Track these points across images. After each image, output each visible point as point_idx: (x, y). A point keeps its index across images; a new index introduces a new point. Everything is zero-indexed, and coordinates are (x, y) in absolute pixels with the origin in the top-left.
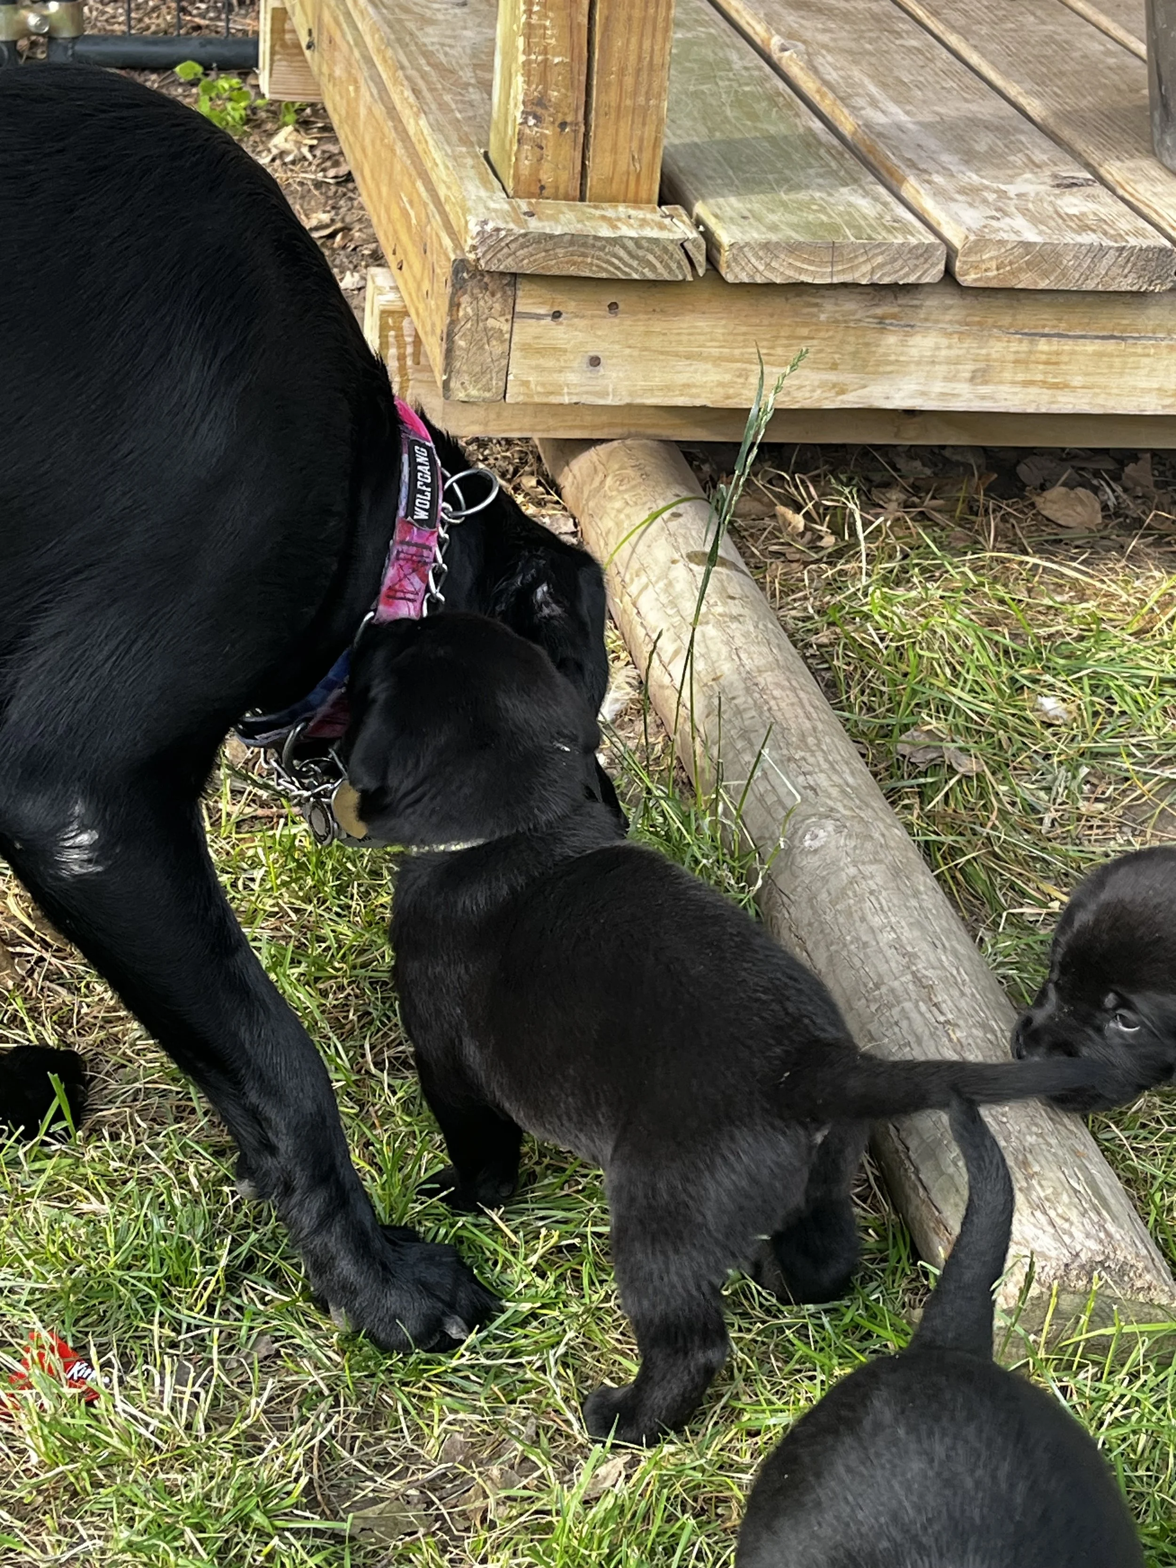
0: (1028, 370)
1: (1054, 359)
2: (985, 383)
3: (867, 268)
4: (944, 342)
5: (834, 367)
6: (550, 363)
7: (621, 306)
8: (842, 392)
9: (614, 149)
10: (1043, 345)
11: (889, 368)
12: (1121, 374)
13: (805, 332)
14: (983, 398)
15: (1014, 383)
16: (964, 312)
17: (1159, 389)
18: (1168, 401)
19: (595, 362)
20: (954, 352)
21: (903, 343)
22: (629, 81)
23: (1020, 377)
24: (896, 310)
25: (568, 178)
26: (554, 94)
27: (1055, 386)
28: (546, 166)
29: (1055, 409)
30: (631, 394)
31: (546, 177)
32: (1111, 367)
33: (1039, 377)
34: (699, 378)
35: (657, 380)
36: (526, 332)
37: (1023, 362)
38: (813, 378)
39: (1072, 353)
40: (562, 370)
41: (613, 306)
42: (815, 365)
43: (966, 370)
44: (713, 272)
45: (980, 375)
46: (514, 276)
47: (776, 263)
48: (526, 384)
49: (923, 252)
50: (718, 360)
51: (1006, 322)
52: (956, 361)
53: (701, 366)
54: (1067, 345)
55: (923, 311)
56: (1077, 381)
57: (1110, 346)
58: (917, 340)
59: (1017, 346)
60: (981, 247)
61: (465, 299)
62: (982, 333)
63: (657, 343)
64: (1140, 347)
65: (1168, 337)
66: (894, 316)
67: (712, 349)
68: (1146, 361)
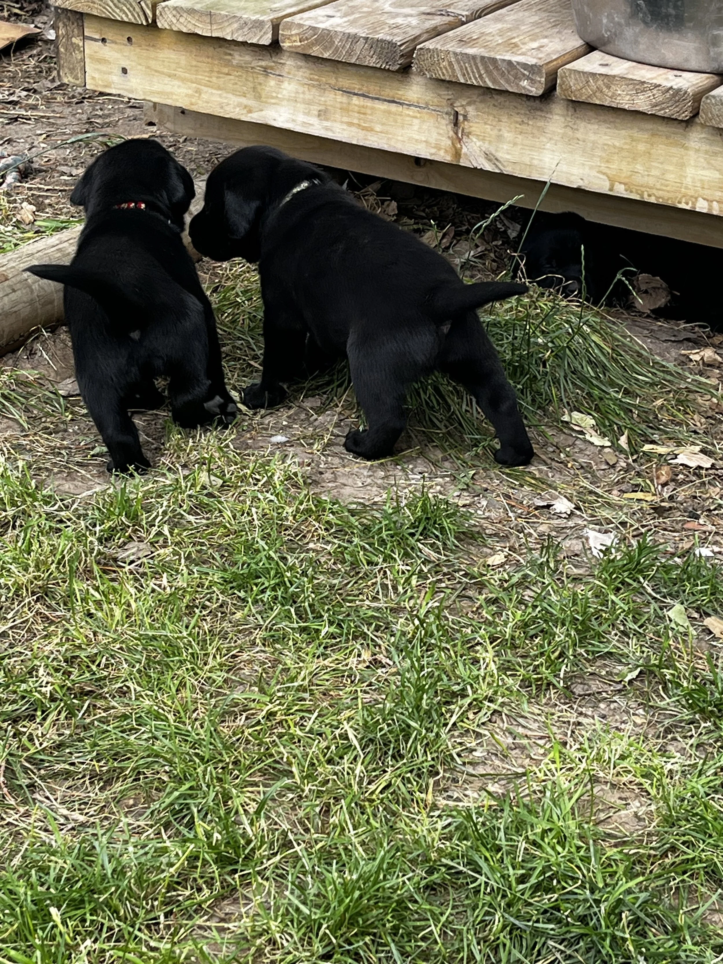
0: (349, 116)
1: (363, 110)
2: (327, 120)
3: (229, 30)
4: (301, 89)
5: (244, 95)
6: (103, 68)
7: (133, 40)
8: (250, 111)
10: (355, 100)
11: (273, 101)
12: (403, 127)
13: (226, 70)
14: (327, 129)
15: (342, 122)
16: (308, 72)
17: (426, 142)
18: (433, 151)
19: (125, 71)
20: (308, 96)
21: (279, 86)
23: (345, 119)
24: (273, 64)
27: (364, 129)
29: (367, 144)
30: (144, 93)
32: (396, 122)
33: (356, 121)
34: (176, 90)
35: (157, 87)
36: (91, 48)
37: (346, 110)
38: (234, 100)
39: (373, 108)
40: (110, 73)
41: (129, 39)
42: (234, 92)
43: (315, 109)
44: (154, 21)
45: (322, 114)
46: (82, 14)
47: (182, 20)
48: (93, 78)
49: (258, 25)
50: (183, 80)
51: (333, 81)
52: (309, 103)
53: (176, 82)
54: (369, 103)
55: (286, 69)
56: (378, 128)
57: (393, 107)
58: (285, 85)
59: (341, 98)
60: (290, 26)
61: (61, 25)
62: (319, 87)
63: (152, 63)
64: (411, 111)
65: (427, 107)
66: (272, 68)
67: (180, 73)
68: (416, 121)
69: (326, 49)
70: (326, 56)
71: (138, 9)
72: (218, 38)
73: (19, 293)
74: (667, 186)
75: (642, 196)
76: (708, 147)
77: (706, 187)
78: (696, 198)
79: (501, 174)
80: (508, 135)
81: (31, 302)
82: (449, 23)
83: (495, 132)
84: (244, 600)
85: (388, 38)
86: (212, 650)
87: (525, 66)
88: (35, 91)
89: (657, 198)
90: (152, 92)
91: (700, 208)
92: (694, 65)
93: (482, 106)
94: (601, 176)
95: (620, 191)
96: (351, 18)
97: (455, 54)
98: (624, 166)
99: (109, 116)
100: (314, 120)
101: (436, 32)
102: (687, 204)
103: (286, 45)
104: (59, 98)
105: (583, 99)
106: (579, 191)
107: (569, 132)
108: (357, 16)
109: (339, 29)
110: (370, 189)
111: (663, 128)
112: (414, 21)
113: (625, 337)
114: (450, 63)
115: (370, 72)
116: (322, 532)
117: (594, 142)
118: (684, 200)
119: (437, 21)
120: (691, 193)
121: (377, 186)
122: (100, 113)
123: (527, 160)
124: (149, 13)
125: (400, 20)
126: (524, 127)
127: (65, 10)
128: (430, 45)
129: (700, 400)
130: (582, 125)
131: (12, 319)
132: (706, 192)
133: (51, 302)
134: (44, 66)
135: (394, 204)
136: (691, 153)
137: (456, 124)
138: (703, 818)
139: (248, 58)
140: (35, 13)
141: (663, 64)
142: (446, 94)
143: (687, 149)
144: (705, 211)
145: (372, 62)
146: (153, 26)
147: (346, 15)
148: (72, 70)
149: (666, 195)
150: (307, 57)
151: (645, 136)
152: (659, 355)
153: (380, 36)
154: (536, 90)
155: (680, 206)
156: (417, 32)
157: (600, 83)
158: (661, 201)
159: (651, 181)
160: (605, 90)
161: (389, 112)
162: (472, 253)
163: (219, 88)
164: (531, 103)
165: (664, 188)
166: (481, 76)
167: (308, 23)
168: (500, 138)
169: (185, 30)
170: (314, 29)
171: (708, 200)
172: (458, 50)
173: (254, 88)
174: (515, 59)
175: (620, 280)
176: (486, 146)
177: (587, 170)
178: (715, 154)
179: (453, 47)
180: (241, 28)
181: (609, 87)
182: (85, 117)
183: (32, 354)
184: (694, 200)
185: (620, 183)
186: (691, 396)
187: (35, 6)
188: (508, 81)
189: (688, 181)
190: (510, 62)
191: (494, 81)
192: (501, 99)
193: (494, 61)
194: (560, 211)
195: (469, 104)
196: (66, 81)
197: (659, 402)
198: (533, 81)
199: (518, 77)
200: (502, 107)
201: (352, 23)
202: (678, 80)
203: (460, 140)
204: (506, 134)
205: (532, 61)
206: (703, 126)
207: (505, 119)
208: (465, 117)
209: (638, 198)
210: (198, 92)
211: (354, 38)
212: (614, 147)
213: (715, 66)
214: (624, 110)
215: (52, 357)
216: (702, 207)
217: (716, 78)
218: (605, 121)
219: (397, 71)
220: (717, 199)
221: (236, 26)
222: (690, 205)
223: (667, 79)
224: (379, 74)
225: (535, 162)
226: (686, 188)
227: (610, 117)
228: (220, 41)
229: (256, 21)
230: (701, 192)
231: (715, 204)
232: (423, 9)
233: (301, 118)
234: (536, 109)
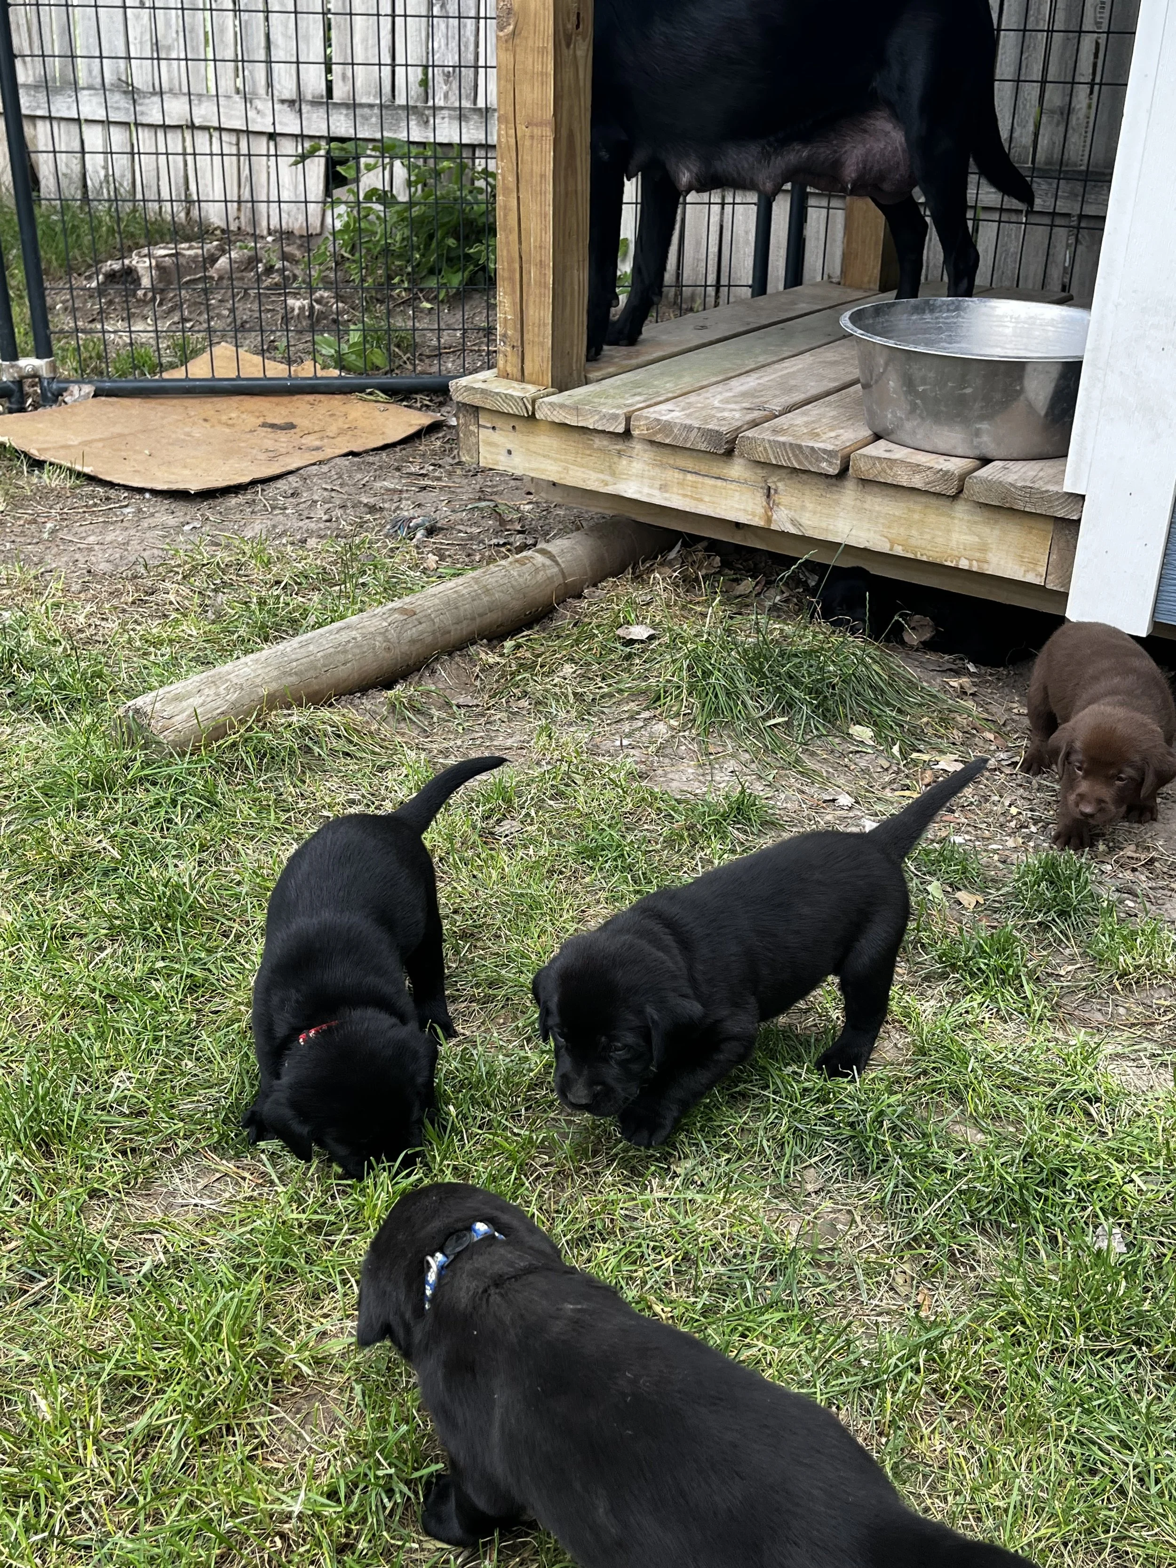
0: (684, 488)
1: (695, 485)
2: (666, 492)
3: (591, 421)
4: (647, 468)
5: (602, 472)
6: (493, 450)
7: (517, 428)
8: (606, 485)
9: (533, 361)
10: (689, 477)
11: (624, 477)
12: (726, 499)
13: (588, 452)
14: (666, 499)
15: (679, 494)
16: (653, 454)
17: (744, 510)
18: (750, 517)
19: (509, 452)
20: (652, 473)
21: (629, 465)
22: (536, 329)
23: (680, 492)
24: (625, 448)
25: (516, 372)
26: (509, 332)
27: (695, 499)
28: (509, 364)
29: (698, 511)
30: (525, 469)
31: (509, 370)
32: (721, 494)
33: (689, 493)
34: (550, 468)
35: (534, 465)
36: (484, 434)
37: (681, 484)
38: (594, 476)
39: (703, 483)
40: (498, 454)
41: (514, 427)
42: (594, 469)
43: (657, 484)
44: (533, 413)
45: (663, 488)
46: (477, 407)
47: (555, 413)
48: (485, 458)
49: (615, 417)
50: (555, 460)
51: (671, 462)
52: (653, 478)
53: (549, 461)
54: (700, 479)
55: (636, 451)
56: (707, 499)
57: (719, 483)
58: (634, 464)
59: (678, 475)
60: (638, 419)
61: (461, 416)
62: (662, 466)
63: (532, 447)
64: (733, 486)
65: (746, 483)
66: (624, 451)
67: (553, 454)
68: (737, 494)
69: (667, 436)
70: (667, 441)
71: (521, 404)
72: (583, 427)
73: (424, 625)
74: (936, 547)
75: (916, 555)
76: (970, 518)
77: (967, 549)
78: (959, 558)
79: (804, 536)
80: (810, 506)
81: (434, 632)
82: (766, 416)
83: (799, 503)
84: (591, 868)
85: (717, 428)
86: (566, 906)
87: (825, 451)
88: (440, 466)
89: (928, 557)
90: (532, 469)
91: (962, 565)
92: (960, 452)
93: (788, 482)
94: (884, 539)
95: (899, 551)
96: (687, 412)
97: (769, 441)
98: (902, 531)
99: (496, 486)
100: (656, 492)
101: (755, 424)
102: (952, 562)
103: (635, 433)
104: (459, 472)
105: (871, 477)
106: (865, 550)
107: (858, 503)
108: (691, 410)
109: (677, 421)
110: (700, 546)
111: (933, 501)
112: (737, 415)
113: (899, 666)
114: (765, 449)
115: (701, 454)
116: (653, 816)
117: (879, 512)
118: (949, 559)
119: (756, 414)
120: (956, 553)
121: (705, 544)
122: (489, 483)
123: (824, 525)
124: (530, 407)
125: (726, 414)
126: (823, 499)
127: (464, 404)
128: (749, 434)
129: (959, 718)
130: (869, 498)
131: (418, 645)
132: (968, 553)
133: (449, 632)
134: (448, 446)
135: (718, 558)
136: (956, 521)
137: (768, 496)
138: (949, 1050)
139: (605, 443)
140: (441, 404)
141: (935, 450)
142: (761, 472)
143: (953, 518)
144: (966, 568)
145: (703, 447)
146: (532, 417)
147: (683, 410)
148: (469, 451)
149: (935, 555)
150: (652, 442)
151: (918, 508)
152: (927, 682)
153: (710, 427)
154: (833, 470)
155: (946, 563)
156: (739, 424)
157: (884, 465)
158: (931, 560)
159: (923, 543)
160: (888, 471)
161: (716, 486)
162: (778, 598)
163: (582, 466)
164: (829, 480)
165: (934, 549)
166: (789, 458)
167: (653, 416)
168: (803, 508)
169: (557, 421)
170: (658, 420)
171: (968, 559)
172: (772, 438)
173: (610, 466)
174: (817, 445)
175: (897, 621)
176: (792, 514)
177: (872, 534)
178: (975, 523)
179: (767, 436)
180: (601, 419)
181: (891, 469)
182: (478, 487)
183: (433, 672)
184: (957, 559)
185: (899, 544)
186: (952, 715)
187: (441, 399)
188: (810, 463)
189: (953, 544)
190: (812, 448)
191: (800, 463)
192: (805, 477)
193: (800, 447)
194: (849, 566)
195: (779, 480)
196: (464, 459)
197: (925, 720)
198: (830, 463)
199: (819, 460)
200: (805, 483)
201: (688, 416)
202: (947, 463)
203: (771, 509)
204: (808, 505)
205: (830, 447)
206: (966, 500)
207: (807, 492)
208: (776, 491)
209: (912, 556)
210: (566, 469)
211: (690, 428)
212: (894, 515)
213: (977, 453)
214: (903, 487)
215: (449, 675)
216: (964, 564)
217: (978, 462)
218: (887, 495)
219: (723, 454)
220: (976, 559)
221: (597, 417)
222: (955, 563)
223: (938, 463)
224: (708, 456)
225: (831, 527)
226: (952, 549)
227: (891, 492)
228: (584, 430)
229: (613, 414)
230: (963, 552)
231: (975, 563)
232: (744, 405)
233: (646, 490)
234: (833, 485)
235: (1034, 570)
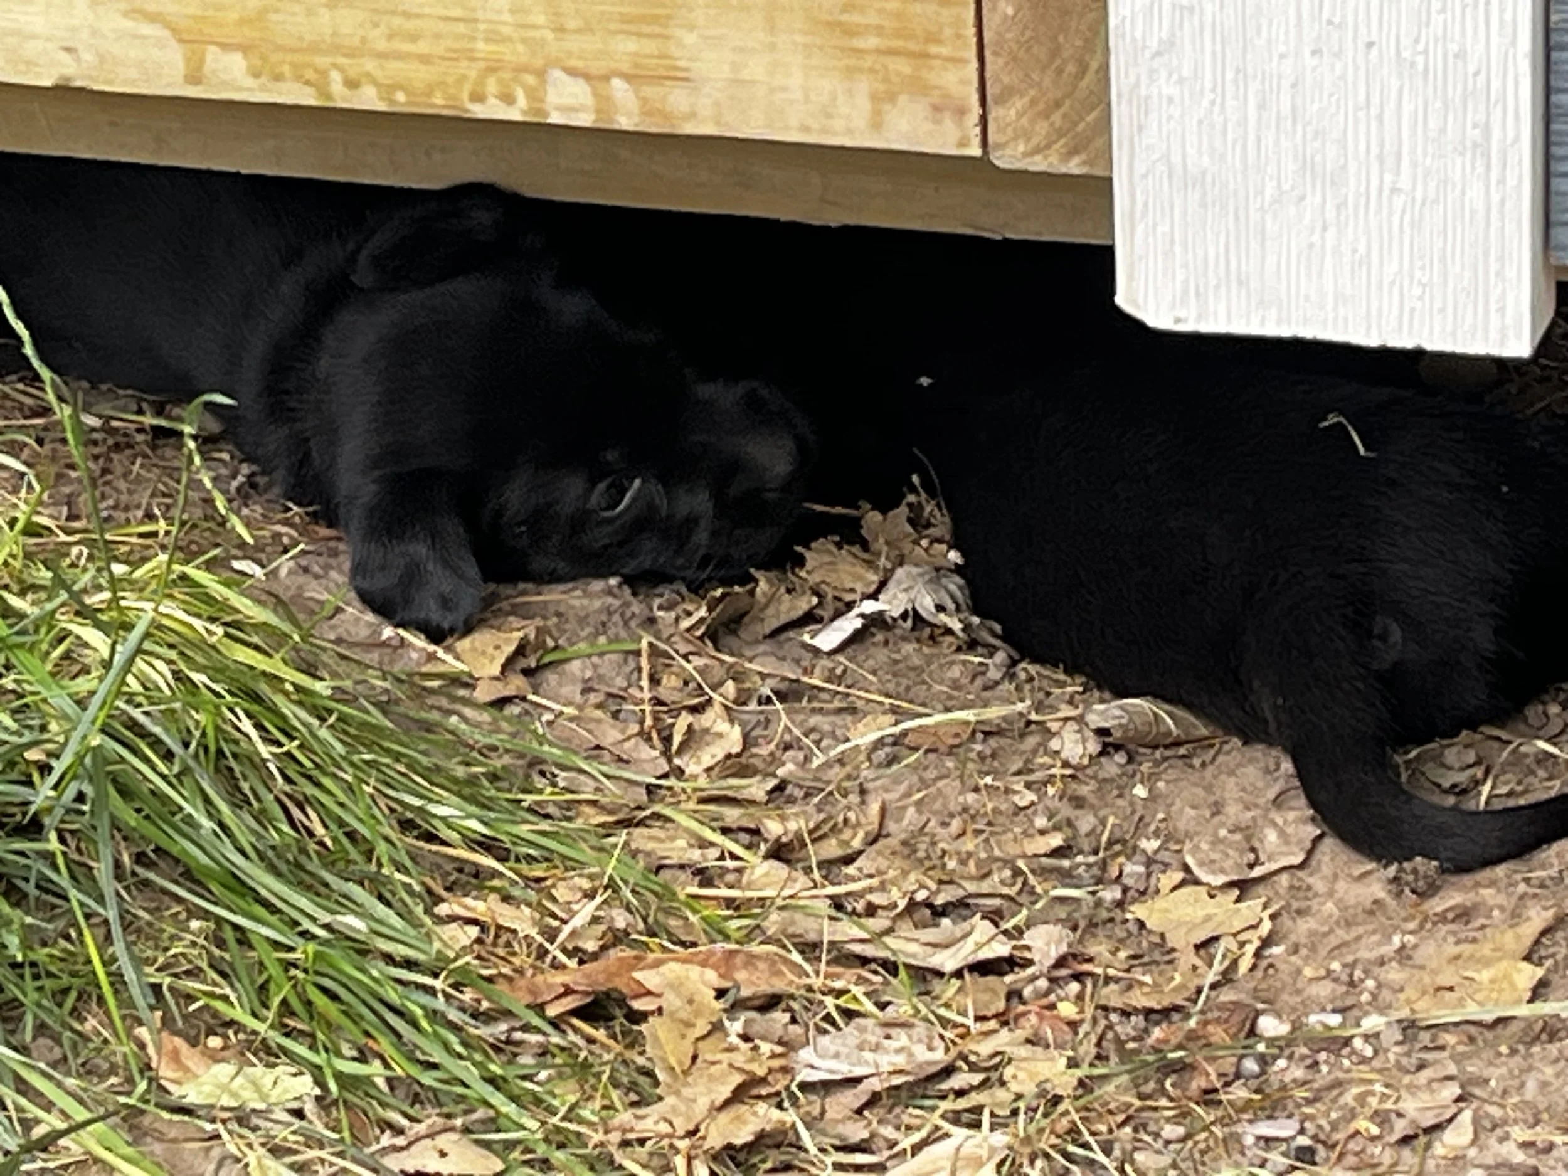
74: (414, 38)
77: (572, 24)
78: (541, 74)
89: (387, 90)
91: (561, 109)
94: (147, 29)
95: (234, 78)
102: (508, 99)
106: (71, 93)
118: (492, 86)
120: (516, 53)
132: (573, 44)
144: (585, 120)
149: (421, 75)
155: (480, 111)
158: (402, 102)
165: (407, 47)
171: (587, 77)
177: (81, 12)
184: (531, 80)
185: (225, 47)
189: (496, 8)
209: (308, 98)
216: (569, 104)
220: (625, 67)
222: (522, 101)
226: (493, 37)
230: (555, 46)
231: (621, 90)
235: (918, 87)
